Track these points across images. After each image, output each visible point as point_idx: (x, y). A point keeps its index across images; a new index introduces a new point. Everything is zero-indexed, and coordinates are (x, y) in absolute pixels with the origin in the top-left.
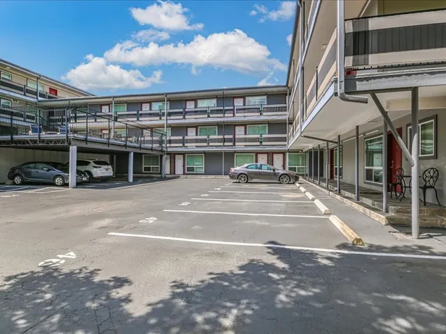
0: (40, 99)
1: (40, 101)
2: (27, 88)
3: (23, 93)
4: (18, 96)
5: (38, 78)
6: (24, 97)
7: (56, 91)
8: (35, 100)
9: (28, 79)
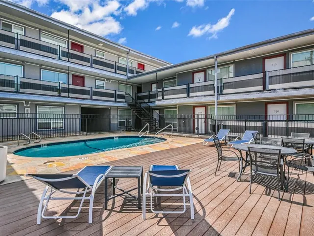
0: (129, 75)
1: (129, 78)
2: (117, 64)
3: (114, 71)
4: (109, 74)
5: (127, 53)
6: (115, 75)
7: (144, 66)
8: (124, 77)
9: (119, 55)
